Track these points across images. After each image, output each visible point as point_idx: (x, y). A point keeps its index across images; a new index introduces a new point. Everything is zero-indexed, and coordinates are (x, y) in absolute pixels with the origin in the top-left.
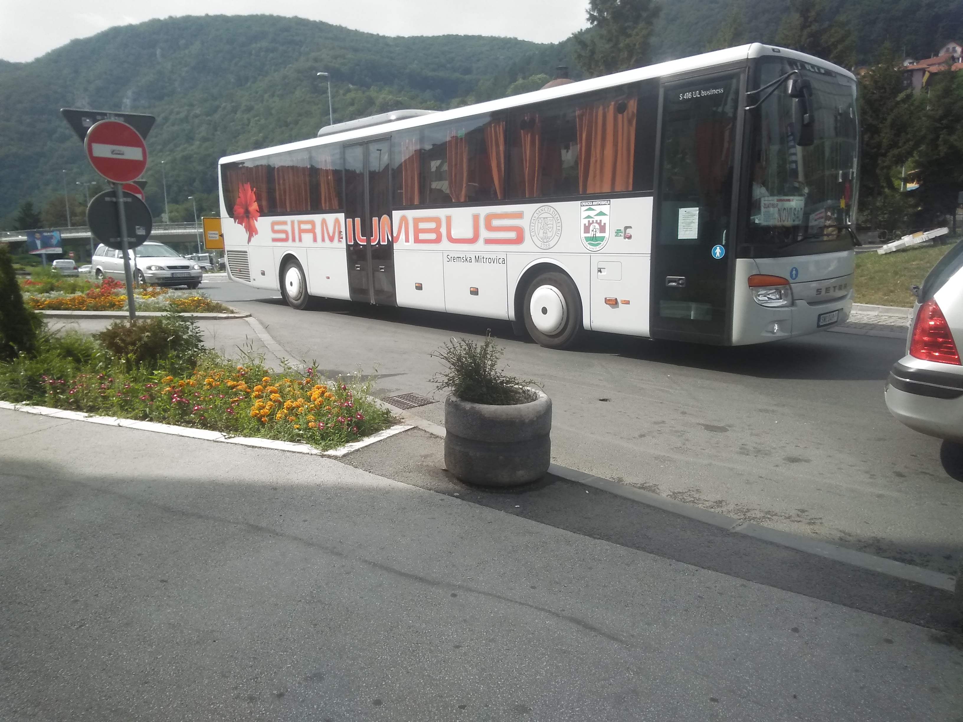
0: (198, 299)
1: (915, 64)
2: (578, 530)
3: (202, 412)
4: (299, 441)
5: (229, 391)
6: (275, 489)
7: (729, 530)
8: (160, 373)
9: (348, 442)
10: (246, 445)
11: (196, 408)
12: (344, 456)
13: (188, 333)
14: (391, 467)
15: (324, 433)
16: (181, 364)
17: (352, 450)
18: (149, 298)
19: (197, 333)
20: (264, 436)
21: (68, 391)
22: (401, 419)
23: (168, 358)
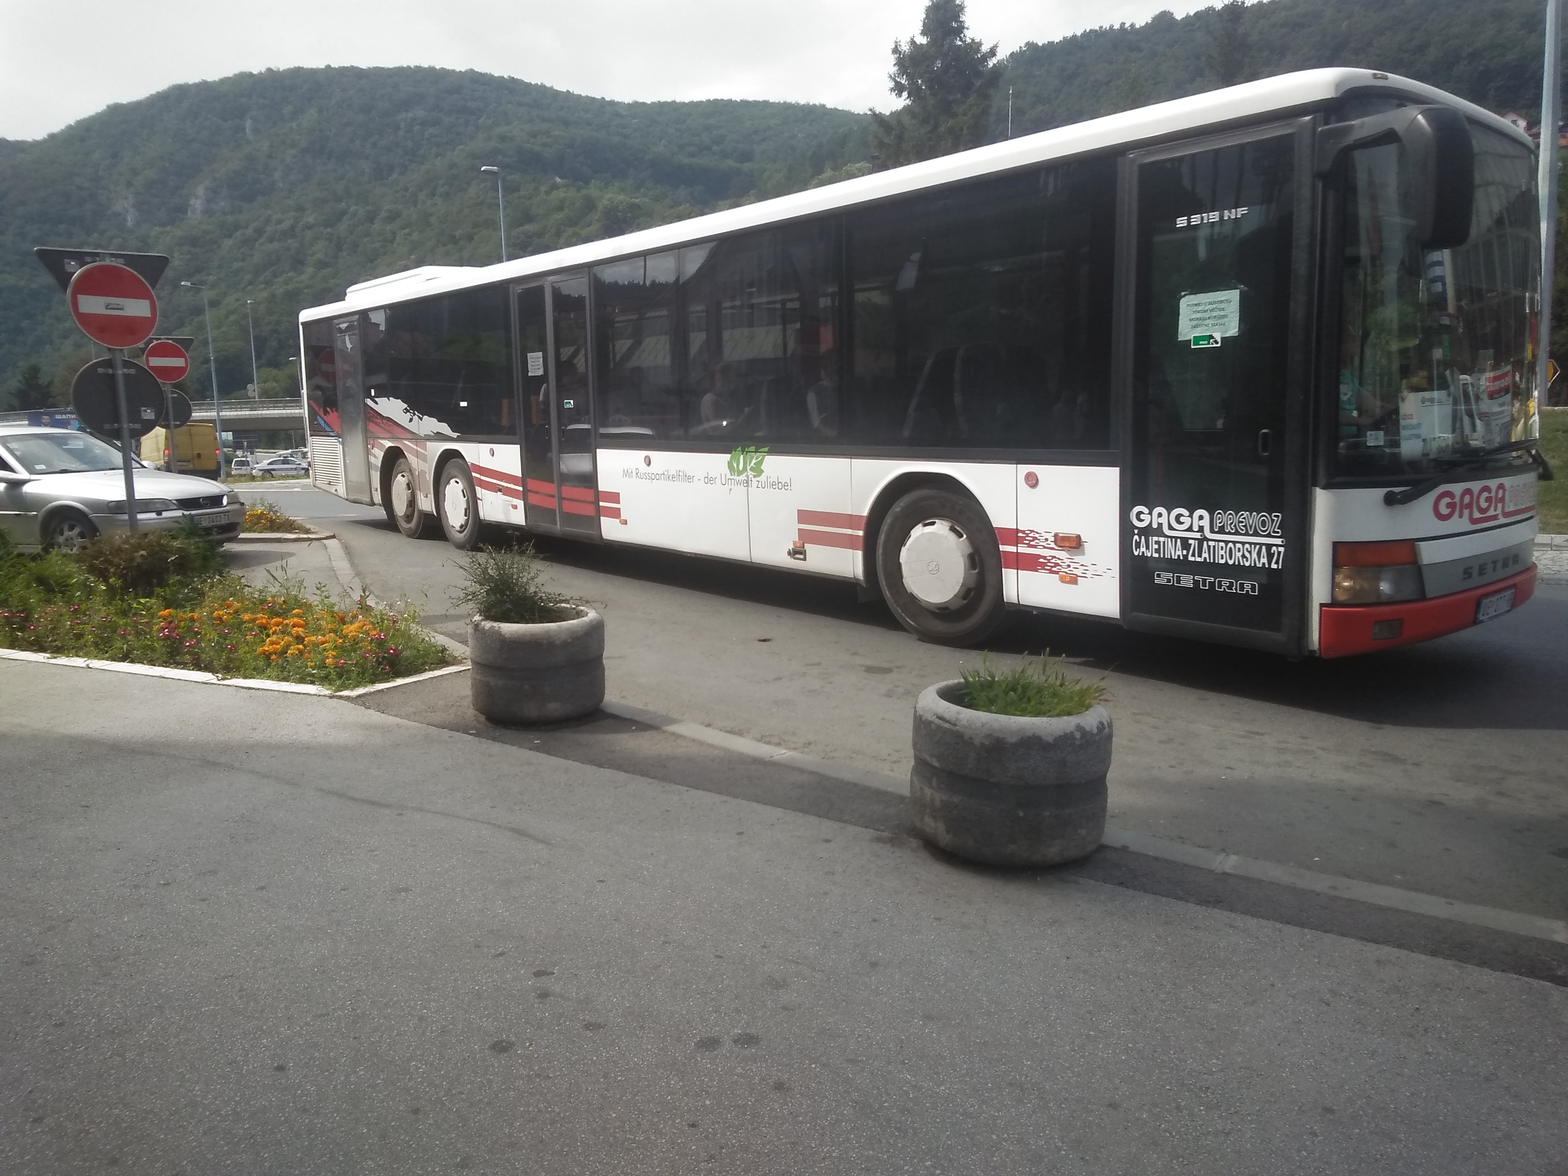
4: (311, 682)
8: (148, 602)
10: (241, 687)
11: (188, 644)
12: (359, 696)
14: (411, 707)
15: (343, 671)
17: (375, 690)
21: (30, 627)
22: (463, 659)
23: (168, 585)
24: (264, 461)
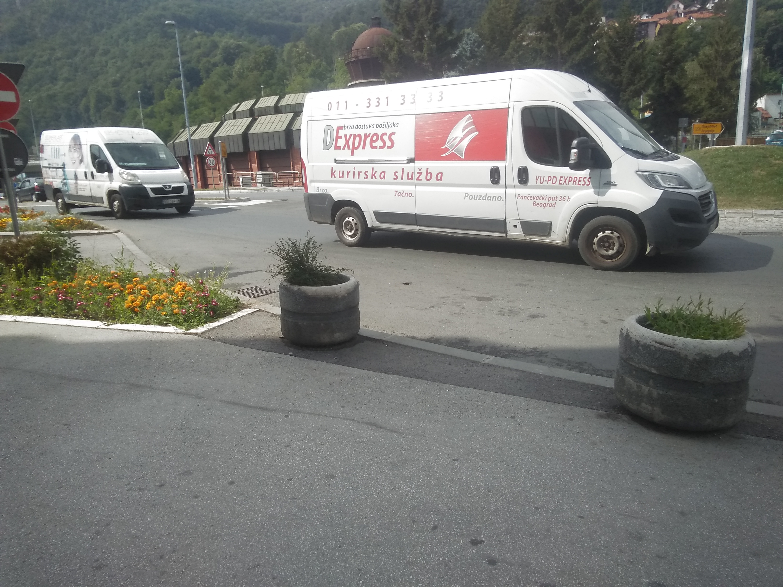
0: (72, 219)
1: (650, 18)
3: (84, 307)
4: (166, 325)
5: (106, 290)
8: (46, 278)
9: (206, 322)
10: (123, 330)
11: (79, 304)
12: (203, 333)
13: (67, 246)
14: (240, 338)
15: (187, 317)
16: (64, 271)
17: (210, 328)
18: (29, 219)
19: (74, 245)
20: (137, 322)
22: (248, 304)
23: (52, 266)
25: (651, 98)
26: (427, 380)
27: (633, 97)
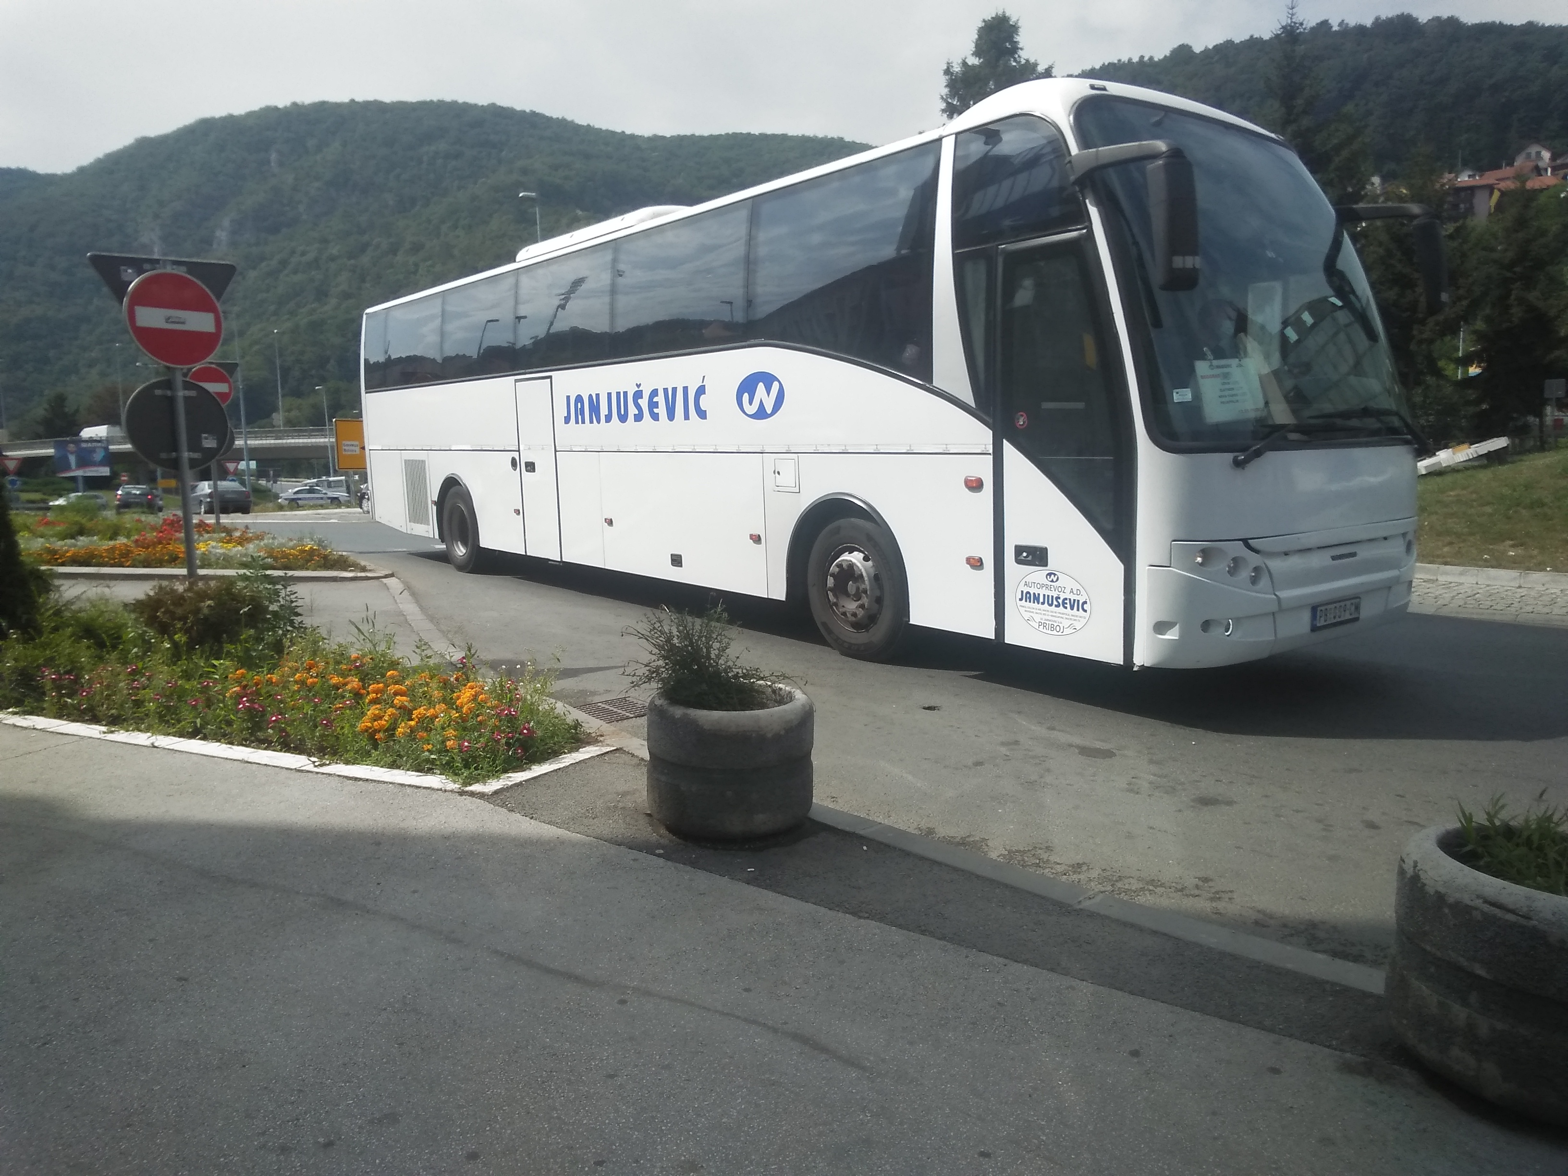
0: (311, 548)
1: (1477, 178)
2: (838, 906)
3: (283, 726)
4: (430, 771)
5: (332, 693)
6: (378, 844)
7: (1072, 906)
8: (224, 664)
9: (505, 771)
10: (346, 777)
11: (274, 718)
12: (496, 792)
13: (278, 601)
14: (566, 809)
15: (470, 757)
16: (262, 650)
17: (510, 784)
18: (234, 547)
19: (292, 602)
20: (376, 763)
21: (81, 692)
22: (598, 736)
23: (240, 641)
24: (290, 491)
25: (1481, 337)
26: (943, 938)
27: (1442, 334)
